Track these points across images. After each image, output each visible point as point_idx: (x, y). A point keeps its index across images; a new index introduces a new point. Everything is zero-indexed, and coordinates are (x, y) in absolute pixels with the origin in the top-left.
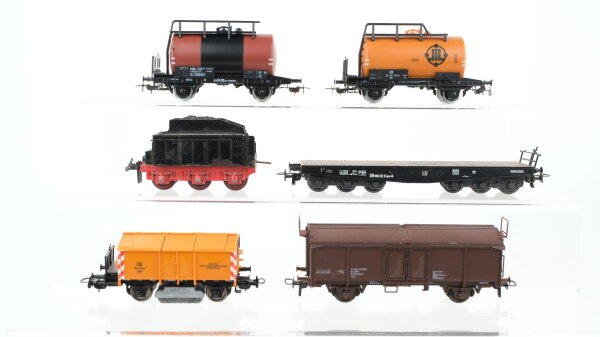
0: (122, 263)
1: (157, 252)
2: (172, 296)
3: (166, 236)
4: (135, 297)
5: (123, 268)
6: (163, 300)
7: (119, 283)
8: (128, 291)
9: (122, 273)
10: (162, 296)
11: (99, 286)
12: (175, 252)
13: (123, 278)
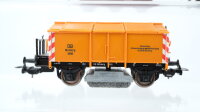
0: (53, 45)
1: (88, 34)
2: (101, 79)
3: (94, 24)
4: (65, 81)
5: (53, 50)
6: (92, 84)
7: (50, 66)
8: (59, 75)
9: (53, 55)
10: (91, 80)
11: (32, 72)
12: (107, 33)
13: (53, 60)
